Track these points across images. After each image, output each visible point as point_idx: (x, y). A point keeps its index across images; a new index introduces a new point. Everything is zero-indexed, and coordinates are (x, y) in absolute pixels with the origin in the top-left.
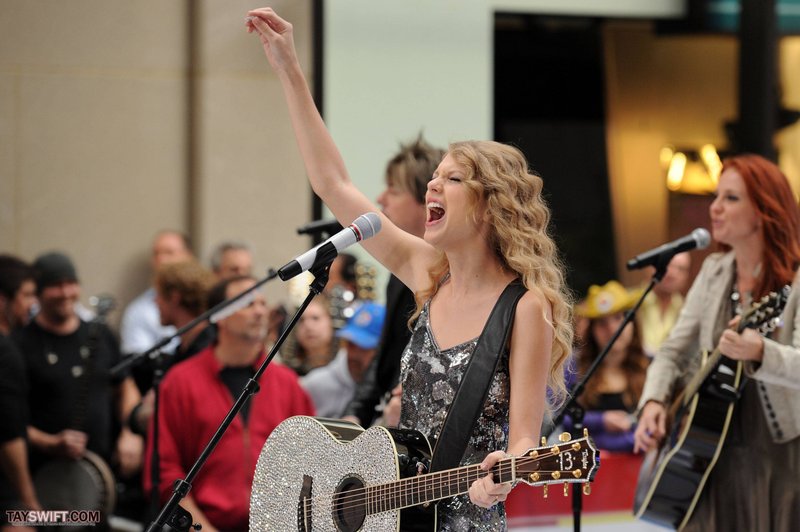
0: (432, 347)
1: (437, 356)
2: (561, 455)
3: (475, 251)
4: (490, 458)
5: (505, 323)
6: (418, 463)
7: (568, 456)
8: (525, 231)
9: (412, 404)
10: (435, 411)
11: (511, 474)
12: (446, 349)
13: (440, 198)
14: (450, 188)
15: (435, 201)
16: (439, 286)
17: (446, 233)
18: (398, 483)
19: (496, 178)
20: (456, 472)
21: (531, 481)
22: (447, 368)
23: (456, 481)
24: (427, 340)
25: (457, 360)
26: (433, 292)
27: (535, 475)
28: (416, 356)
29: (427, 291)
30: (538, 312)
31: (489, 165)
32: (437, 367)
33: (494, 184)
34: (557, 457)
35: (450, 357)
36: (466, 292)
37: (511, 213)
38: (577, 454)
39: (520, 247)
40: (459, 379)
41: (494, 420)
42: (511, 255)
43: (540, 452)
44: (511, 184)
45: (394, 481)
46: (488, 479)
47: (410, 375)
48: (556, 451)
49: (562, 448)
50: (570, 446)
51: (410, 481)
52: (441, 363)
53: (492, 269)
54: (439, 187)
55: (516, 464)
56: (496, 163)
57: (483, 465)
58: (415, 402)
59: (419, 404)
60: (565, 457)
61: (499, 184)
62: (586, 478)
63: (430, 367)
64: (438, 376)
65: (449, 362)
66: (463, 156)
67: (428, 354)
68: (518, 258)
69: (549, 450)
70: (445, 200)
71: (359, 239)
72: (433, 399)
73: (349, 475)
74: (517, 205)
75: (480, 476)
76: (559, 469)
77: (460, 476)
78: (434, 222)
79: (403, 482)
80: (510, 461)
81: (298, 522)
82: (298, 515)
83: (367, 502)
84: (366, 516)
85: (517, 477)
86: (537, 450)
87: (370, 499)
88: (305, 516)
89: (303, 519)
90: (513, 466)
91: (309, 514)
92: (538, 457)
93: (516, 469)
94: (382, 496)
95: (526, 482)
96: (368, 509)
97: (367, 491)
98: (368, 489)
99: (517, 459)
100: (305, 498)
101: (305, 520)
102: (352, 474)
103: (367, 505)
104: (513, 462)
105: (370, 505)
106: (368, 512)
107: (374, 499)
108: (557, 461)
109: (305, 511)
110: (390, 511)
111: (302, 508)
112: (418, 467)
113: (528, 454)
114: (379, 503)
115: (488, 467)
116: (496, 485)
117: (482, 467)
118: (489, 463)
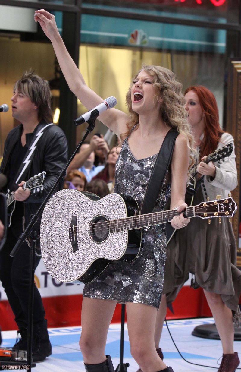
0: (132, 158)
1: (135, 163)
2: (218, 205)
3: (154, 116)
4: (182, 206)
5: (170, 148)
6: (135, 210)
7: (222, 205)
8: (179, 107)
9: (123, 184)
10: (136, 188)
11: (193, 213)
12: (141, 159)
13: (141, 90)
14: (146, 86)
15: (138, 92)
16: (132, 131)
17: (143, 107)
18: (127, 219)
19: (167, 82)
20: (161, 213)
21: (204, 217)
22: (142, 168)
23: (161, 217)
24: (129, 155)
25: (148, 164)
26: (129, 134)
27: (205, 214)
28: (124, 163)
29: (125, 133)
30: (185, 144)
31: (163, 76)
32: (136, 167)
33: (167, 85)
34: (217, 207)
35: (144, 163)
36: (148, 134)
37: (173, 98)
38: (227, 205)
39: (177, 114)
40: (150, 174)
41: (163, 192)
42: (173, 117)
43: (207, 204)
44: (174, 85)
45: (125, 217)
47: (121, 171)
48: (216, 204)
49: (218, 202)
50: (223, 201)
51: (135, 218)
52: (139, 166)
53: (161, 124)
54: (140, 85)
55: (195, 209)
56: (166, 76)
58: (124, 184)
59: (126, 184)
61: (168, 85)
62: (231, 215)
63: (133, 168)
64: (137, 172)
65: (143, 165)
66: (152, 72)
67: (130, 162)
68: (176, 119)
69: (213, 203)
70: (143, 92)
71: (108, 108)
72: (134, 182)
73: (98, 215)
74: (176, 95)
75: (175, 215)
76: (217, 211)
77: (164, 215)
78: (136, 101)
79: (130, 218)
80: (193, 208)
81: (70, 236)
82: (70, 234)
83: (110, 227)
84: (109, 233)
85: (196, 215)
86: (206, 203)
87: (112, 226)
88: (74, 234)
89: (73, 236)
90: (194, 210)
91: (76, 233)
92: (207, 206)
93: (195, 211)
94: (118, 225)
95: (201, 217)
96: (110, 231)
97: (110, 222)
98: (110, 221)
99: (195, 207)
100: (73, 226)
101: (74, 236)
102: (100, 215)
103: (110, 228)
104: (194, 208)
105: (112, 229)
106: (110, 232)
107: (114, 226)
108: (217, 208)
109: (74, 232)
110: (123, 231)
111: (72, 231)
112: (135, 212)
113: (202, 205)
114: (117, 228)
115: (180, 210)
116: (185, 218)
117: (178, 210)
118: (181, 209)
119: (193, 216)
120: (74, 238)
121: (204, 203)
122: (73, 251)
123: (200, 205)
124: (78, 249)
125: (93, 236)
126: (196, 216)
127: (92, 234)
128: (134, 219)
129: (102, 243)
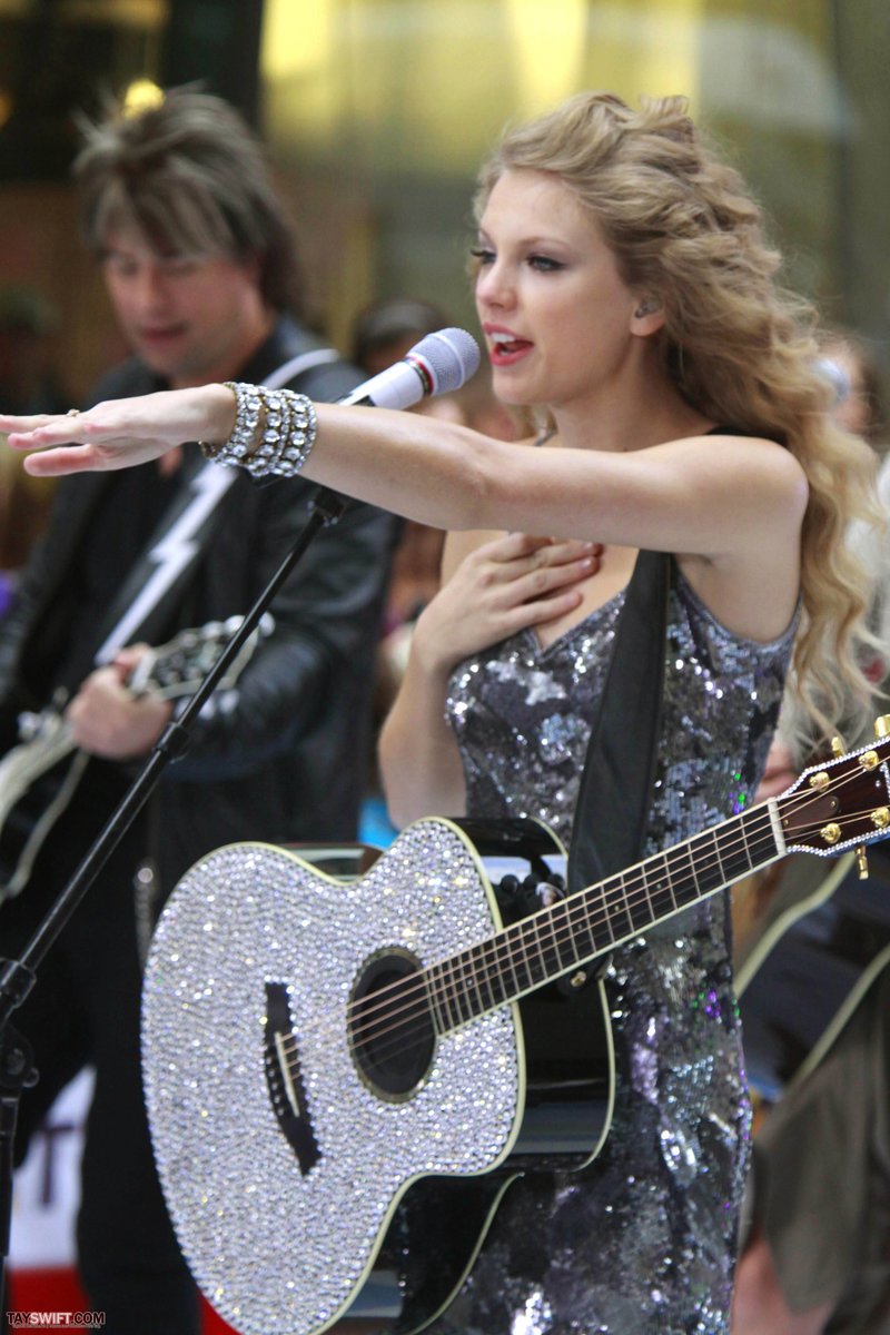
2: (884, 770)
11: (772, 838)
18: (500, 939)
20: (638, 872)
21: (823, 845)
22: (569, 683)
23: (642, 894)
27: (831, 831)
34: (880, 775)
43: (832, 772)
45: (492, 936)
48: (871, 763)
49: (883, 752)
51: (530, 925)
52: (553, 677)
54: (506, 296)
55: (781, 812)
64: (548, 709)
65: (570, 667)
67: (513, 661)
69: (854, 764)
73: (378, 952)
76: (884, 801)
77: (650, 878)
79: (513, 933)
80: (765, 809)
81: (272, 1097)
82: (270, 1081)
83: (434, 1004)
84: (438, 1037)
85: (788, 843)
86: (827, 770)
88: (287, 1079)
89: (282, 1089)
90: (774, 820)
91: (294, 1070)
92: (831, 786)
93: (783, 827)
94: (467, 980)
95: (812, 850)
96: (437, 1020)
97: (429, 978)
98: (428, 972)
99: (780, 803)
100: (278, 1035)
101: (290, 1090)
102: (384, 948)
103: (435, 1009)
104: (773, 811)
105: (443, 1007)
106: (439, 1027)
107: (449, 991)
108: (877, 784)
109: (285, 1068)
110: (494, 1009)
111: (275, 1064)
112: (541, 895)
113: (806, 785)
114: (462, 998)
119: (774, 851)
120: (292, 1097)
121: (814, 774)
122: (295, 1170)
123: (799, 789)
124: (319, 1155)
125: (369, 1067)
126: (790, 850)
127: (364, 1055)
128: (529, 932)
129: (415, 1096)
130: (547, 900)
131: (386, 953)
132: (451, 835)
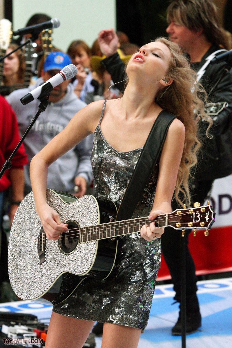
1: (117, 156)
2: (194, 214)
4: (154, 213)
6: (110, 217)
7: (198, 215)
11: (165, 222)
18: (98, 226)
20: (133, 220)
21: (176, 227)
23: (133, 226)
24: (106, 148)
27: (178, 224)
34: (192, 215)
38: (203, 214)
45: (96, 224)
46: (152, 225)
48: (191, 212)
49: (195, 210)
50: (199, 209)
55: (169, 217)
57: (150, 217)
60: (196, 215)
62: (207, 227)
69: (188, 211)
72: (119, 180)
77: (135, 223)
79: (102, 226)
80: (165, 215)
81: (38, 245)
82: (38, 242)
83: (80, 235)
84: (79, 243)
85: (168, 224)
86: (181, 211)
87: (82, 234)
88: (42, 242)
89: (41, 244)
90: (167, 218)
91: (44, 241)
92: (181, 214)
93: (168, 220)
94: (89, 233)
95: (173, 227)
96: (80, 239)
97: (80, 230)
98: (80, 228)
99: (169, 215)
100: (43, 232)
102: (72, 220)
103: (80, 237)
104: (167, 216)
105: (82, 237)
106: (80, 241)
107: (84, 234)
108: (192, 217)
109: (42, 239)
110: (93, 241)
111: (41, 238)
112: (110, 218)
113: (176, 213)
114: (86, 236)
115: (152, 218)
116: (157, 228)
117: (149, 218)
118: (153, 216)
119: (165, 225)
120: (42, 247)
121: (178, 211)
122: (39, 263)
123: (174, 213)
124: (45, 261)
125: (61, 245)
126: (168, 226)
127: (61, 242)
128: (105, 226)
129: (70, 254)
130: (111, 220)
131: (72, 221)
132: (94, 200)
